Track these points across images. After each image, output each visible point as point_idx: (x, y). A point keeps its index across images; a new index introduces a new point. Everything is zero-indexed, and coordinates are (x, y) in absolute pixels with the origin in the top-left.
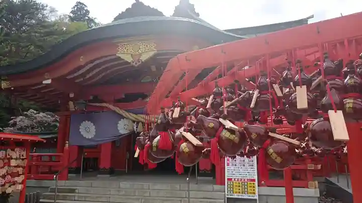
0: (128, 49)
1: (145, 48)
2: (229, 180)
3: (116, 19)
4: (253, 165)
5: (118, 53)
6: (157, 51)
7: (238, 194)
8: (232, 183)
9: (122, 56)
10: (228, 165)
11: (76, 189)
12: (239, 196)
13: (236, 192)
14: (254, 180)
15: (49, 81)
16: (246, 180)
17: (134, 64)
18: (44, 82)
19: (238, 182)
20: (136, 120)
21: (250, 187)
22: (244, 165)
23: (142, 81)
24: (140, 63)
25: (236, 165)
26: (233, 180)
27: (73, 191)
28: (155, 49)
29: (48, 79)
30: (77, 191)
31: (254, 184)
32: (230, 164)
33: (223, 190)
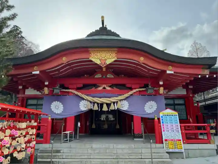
0: (97, 56)
1: (109, 56)
2: (166, 140)
3: (88, 36)
4: (178, 131)
5: (91, 57)
6: (117, 58)
7: (172, 149)
8: (167, 142)
9: (93, 60)
10: (164, 131)
11: (61, 150)
12: (173, 150)
13: (171, 148)
14: (180, 140)
15: (38, 72)
16: (176, 140)
17: (102, 65)
18: (33, 73)
19: (171, 142)
20: (93, 101)
21: (179, 144)
22: (173, 131)
23: (95, 77)
24: (106, 65)
25: (168, 131)
26: (168, 140)
27: (58, 151)
28: (115, 57)
29: (37, 71)
30: (62, 151)
31: (180, 142)
32: (165, 131)
33: (162, 147)
